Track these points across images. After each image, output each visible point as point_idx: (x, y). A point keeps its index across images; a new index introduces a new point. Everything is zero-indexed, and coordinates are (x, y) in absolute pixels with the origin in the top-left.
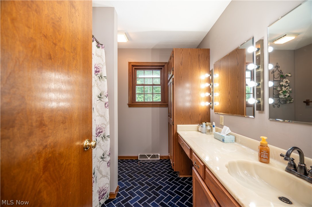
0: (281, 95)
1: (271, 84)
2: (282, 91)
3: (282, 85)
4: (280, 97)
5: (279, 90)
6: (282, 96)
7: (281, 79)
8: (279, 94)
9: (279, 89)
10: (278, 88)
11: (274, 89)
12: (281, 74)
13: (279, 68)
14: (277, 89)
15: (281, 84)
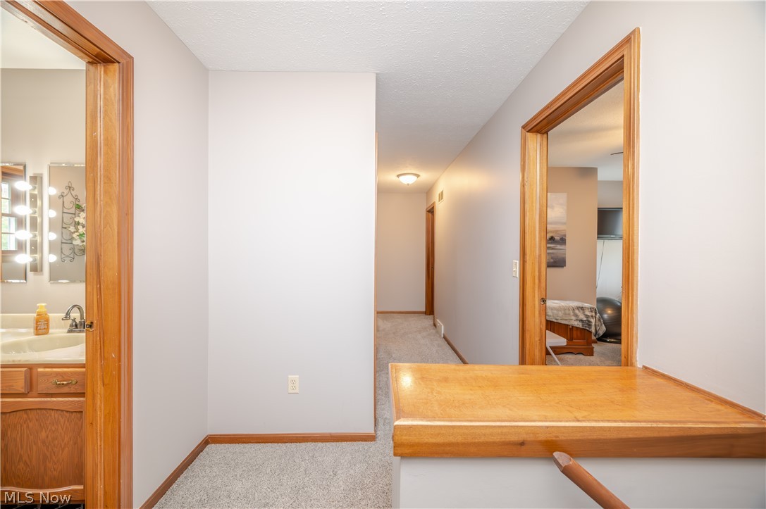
0: (76, 240)
1: (53, 236)
2: (78, 234)
3: (79, 223)
4: (75, 243)
5: (72, 231)
6: (77, 242)
7: (77, 212)
8: (72, 239)
9: (72, 229)
10: (72, 227)
11: (62, 243)
12: (77, 203)
13: (73, 190)
14: (70, 229)
15: (77, 219)
